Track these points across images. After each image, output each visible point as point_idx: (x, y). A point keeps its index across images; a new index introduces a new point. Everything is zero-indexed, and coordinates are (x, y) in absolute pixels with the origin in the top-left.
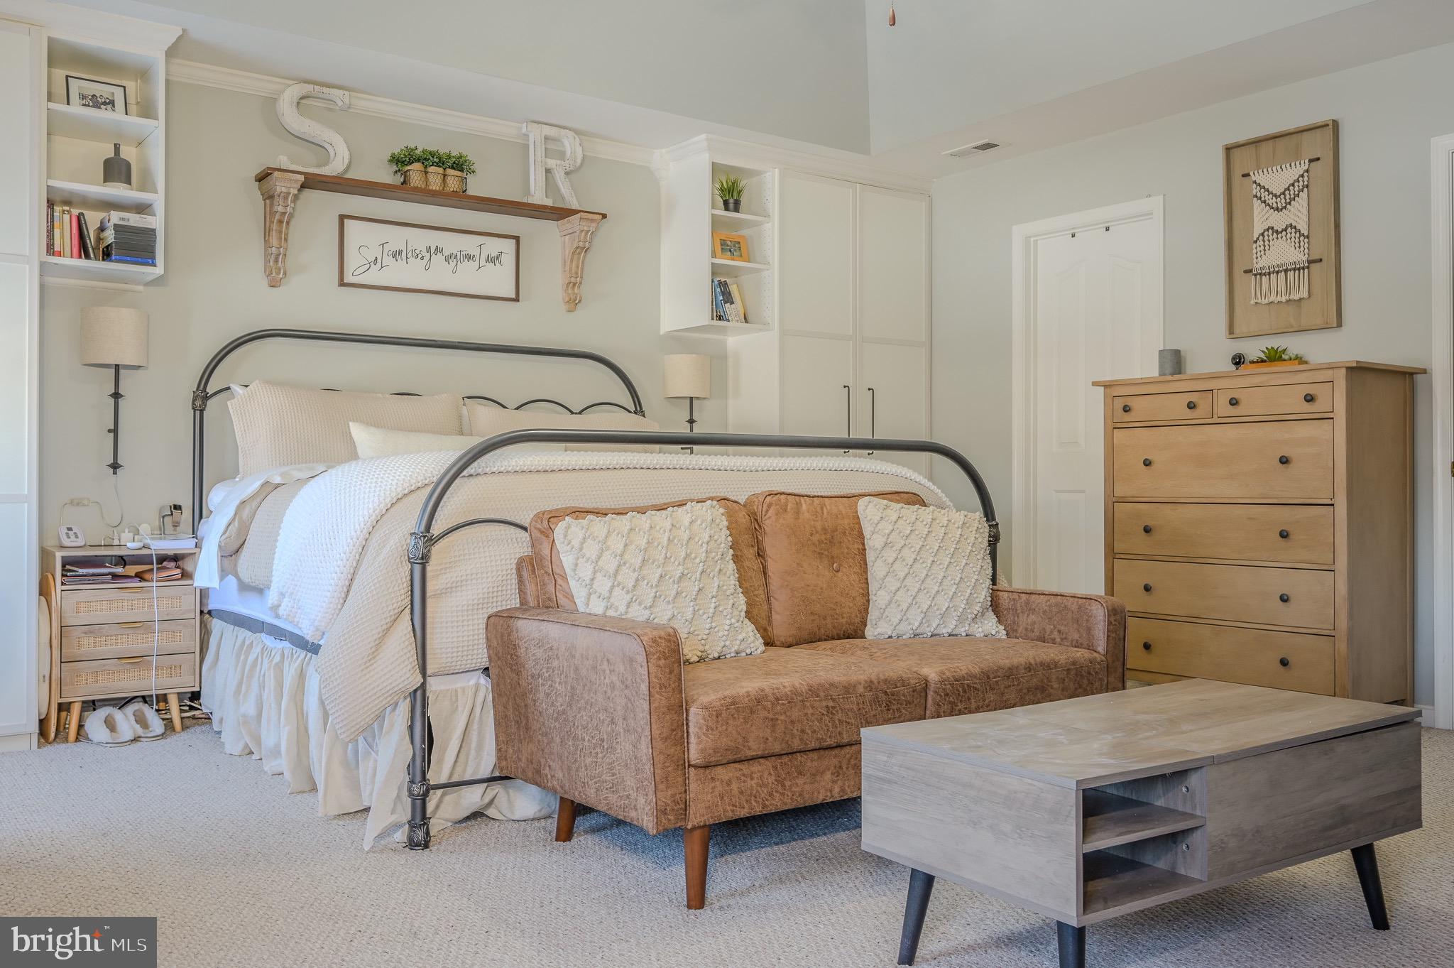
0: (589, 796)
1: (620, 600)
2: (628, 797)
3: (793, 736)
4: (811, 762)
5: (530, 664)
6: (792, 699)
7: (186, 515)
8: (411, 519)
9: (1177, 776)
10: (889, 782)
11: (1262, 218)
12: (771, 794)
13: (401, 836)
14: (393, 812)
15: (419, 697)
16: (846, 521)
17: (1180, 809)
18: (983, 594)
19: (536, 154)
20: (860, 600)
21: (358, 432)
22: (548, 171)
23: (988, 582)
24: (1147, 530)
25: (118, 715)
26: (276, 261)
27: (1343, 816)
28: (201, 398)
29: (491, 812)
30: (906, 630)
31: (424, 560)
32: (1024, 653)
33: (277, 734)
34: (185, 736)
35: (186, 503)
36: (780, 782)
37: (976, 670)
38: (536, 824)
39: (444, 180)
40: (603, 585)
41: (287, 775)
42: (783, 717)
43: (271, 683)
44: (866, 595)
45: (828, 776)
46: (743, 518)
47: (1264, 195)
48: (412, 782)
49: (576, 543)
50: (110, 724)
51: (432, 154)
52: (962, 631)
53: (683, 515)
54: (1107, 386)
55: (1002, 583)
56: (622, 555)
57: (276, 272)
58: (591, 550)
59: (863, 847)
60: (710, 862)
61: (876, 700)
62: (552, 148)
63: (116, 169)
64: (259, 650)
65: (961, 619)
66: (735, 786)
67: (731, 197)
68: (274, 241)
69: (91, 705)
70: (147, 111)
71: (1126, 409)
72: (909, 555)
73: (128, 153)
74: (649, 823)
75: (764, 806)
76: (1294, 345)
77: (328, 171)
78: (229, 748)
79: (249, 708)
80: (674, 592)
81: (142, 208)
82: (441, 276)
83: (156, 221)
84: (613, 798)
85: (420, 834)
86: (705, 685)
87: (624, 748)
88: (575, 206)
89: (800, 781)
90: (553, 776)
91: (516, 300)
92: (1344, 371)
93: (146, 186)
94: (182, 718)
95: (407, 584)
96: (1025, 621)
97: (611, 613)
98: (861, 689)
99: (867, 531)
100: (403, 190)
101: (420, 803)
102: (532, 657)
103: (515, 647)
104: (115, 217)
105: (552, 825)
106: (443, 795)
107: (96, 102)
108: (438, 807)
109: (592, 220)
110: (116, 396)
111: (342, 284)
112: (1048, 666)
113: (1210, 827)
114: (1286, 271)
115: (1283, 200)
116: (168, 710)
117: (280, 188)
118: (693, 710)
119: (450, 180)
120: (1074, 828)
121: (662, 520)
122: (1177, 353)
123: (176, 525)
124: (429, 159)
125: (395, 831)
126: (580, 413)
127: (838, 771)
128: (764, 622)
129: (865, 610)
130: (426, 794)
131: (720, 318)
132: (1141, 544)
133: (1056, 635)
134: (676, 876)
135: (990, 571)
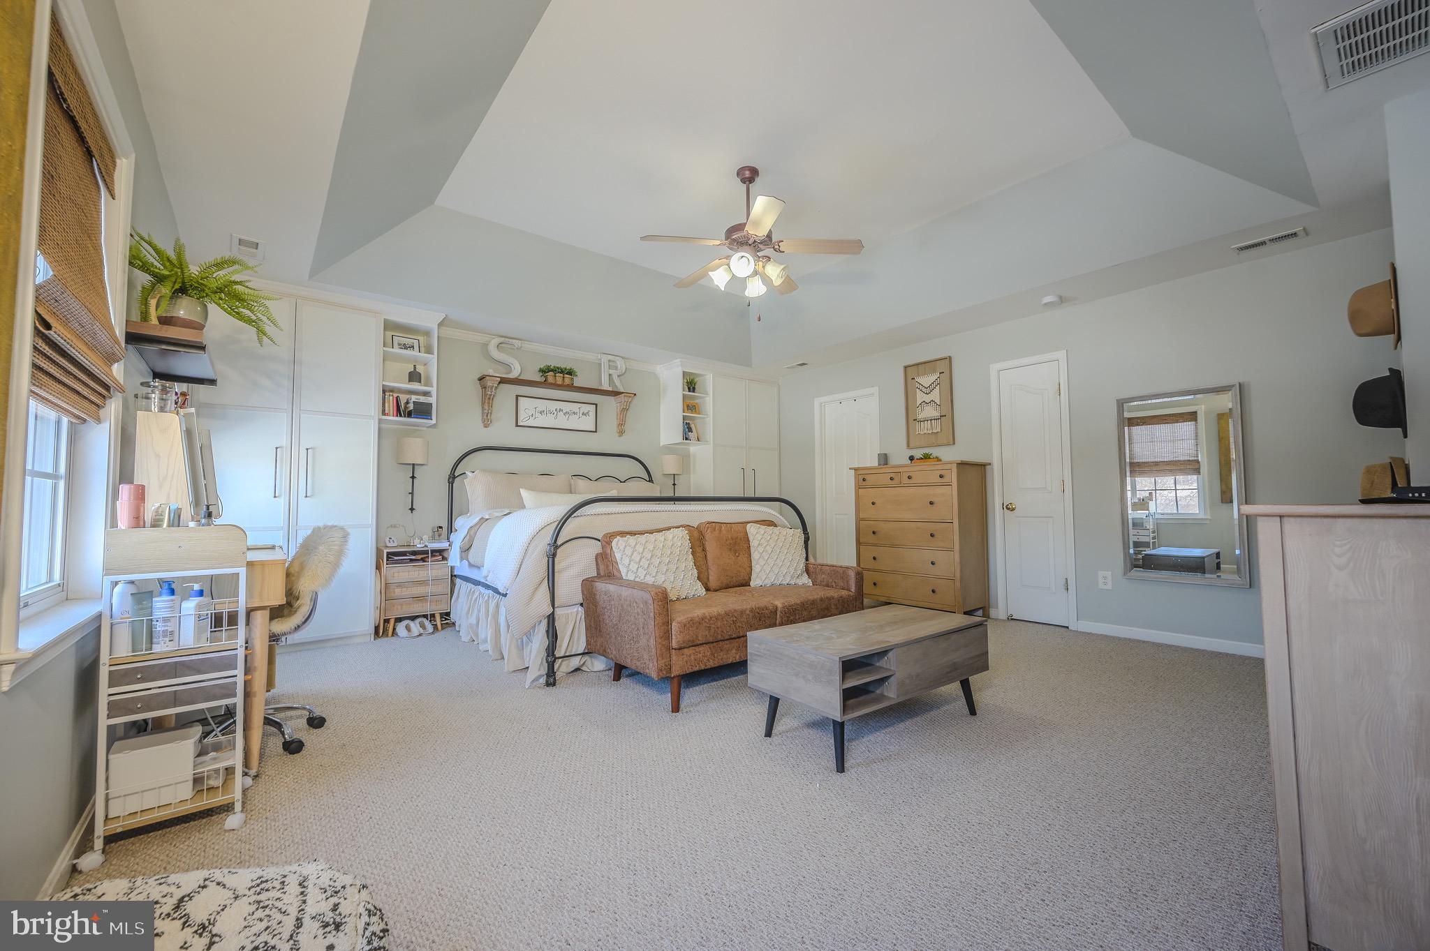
0: (628, 663)
1: (641, 573)
2: (645, 663)
3: (718, 634)
4: (726, 645)
5: (601, 603)
6: (718, 617)
7: (445, 529)
8: (547, 538)
9: (883, 653)
10: (759, 656)
11: (920, 397)
12: (708, 660)
13: (543, 680)
14: (539, 670)
15: (551, 619)
16: (742, 534)
17: (885, 666)
18: (802, 565)
19: (605, 368)
20: (748, 569)
21: (524, 493)
22: (610, 375)
23: (804, 560)
24: (874, 533)
25: (412, 624)
26: (487, 416)
27: (955, 667)
28: (452, 478)
29: (584, 668)
30: (768, 582)
31: (554, 555)
32: (820, 593)
33: (486, 632)
34: (443, 632)
35: (445, 525)
36: (713, 654)
37: (799, 602)
38: (604, 673)
39: (563, 380)
40: (634, 567)
41: (490, 652)
42: (713, 626)
43: (483, 610)
44: (751, 567)
45: (734, 651)
46: (696, 534)
47: (921, 387)
48: (548, 656)
49: (622, 548)
50: (408, 628)
51: (558, 368)
52: (793, 582)
53: (669, 534)
54: (856, 469)
55: (811, 560)
56: (642, 553)
57: (487, 421)
58: (629, 551)
59: (748, 685)
60: (682, 690)
61: (754, 617)
62: (611, 365)
63: (414, 376)
64: (478, 593)
65: (792, 577)
66: (692, 657)
67: (691, 385)
68: (486, 407)
69: (399, 620)
70: (429, 351)
71: (864, 480)
72: (769, 549)
73: (420, 369)
74: (654, 675)
75: (706, 666)
76: (935, 452)
77: (512, 376)
78: (463, 639)
79: (473, 620)
80: (665, 570)
81: (426, 394)
82: (562, 422)
83: (432, 400)
84: (638, 664)
85: (552, 680)
86: (679, 612)
87: (643, 641)
88: (622, 390)
89: (721, 654)
90: (612, 653)
91: (596, 432)
92: (956, 465)
93: (428, 384)
94: (442, 624)
95: (546, 568)
96: (820, 577)
97: (637, 580)
98: (748, 612)
99: (751, 538)
100: (545, 384)
101: (551, 666)
102: (601, 599)
103: (595, 594)
104: (414, 398)
105: (611, 673)
106: (562, 661)
107: (405, 347)
108: (559, 667)
109: (630, 397)
110: (413, 477)
111: (517, 425)
112: (829, 599)
113: (897, 675)
114: (931, 420)
115: (929, 390)
116: (435, 621)
117: (489, 384)
118: (673, 624)
119: (566, 379)
120: (838, 678)
121: (659, 536)
122: (886, 455)
123: (440, 535)
124: (556, 370)
125: (540, 678)
126: (624, 482)
127: (738, 649)
128: (705, 580)
129: (750, 574)
130: (554, 661)
131: (687, 439)
132: (871, 539)
133: (833, 584)
134: (667, 698)
135: (805, 555)
